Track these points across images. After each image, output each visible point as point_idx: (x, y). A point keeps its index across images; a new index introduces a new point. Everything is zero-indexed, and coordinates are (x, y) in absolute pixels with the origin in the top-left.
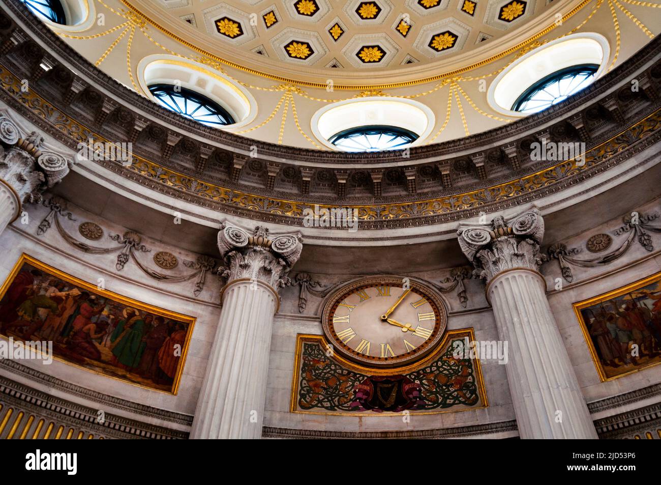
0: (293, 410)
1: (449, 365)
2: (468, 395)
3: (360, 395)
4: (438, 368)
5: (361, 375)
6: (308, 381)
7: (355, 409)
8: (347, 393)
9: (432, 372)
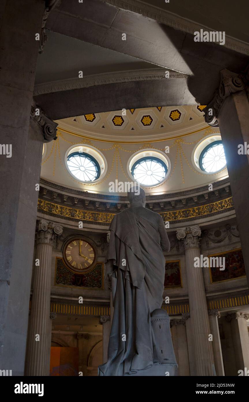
0: (55, 285)
1: (95, 273)
2: (99, 284)
3: (71, 280)
4: (93, 273)
5: (72, 273)
6: (59, 274)
7: (70, 284)
8: (68, 279)
9: (91, 275)
